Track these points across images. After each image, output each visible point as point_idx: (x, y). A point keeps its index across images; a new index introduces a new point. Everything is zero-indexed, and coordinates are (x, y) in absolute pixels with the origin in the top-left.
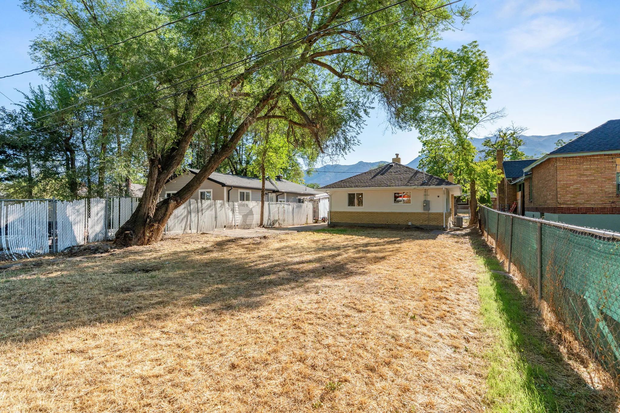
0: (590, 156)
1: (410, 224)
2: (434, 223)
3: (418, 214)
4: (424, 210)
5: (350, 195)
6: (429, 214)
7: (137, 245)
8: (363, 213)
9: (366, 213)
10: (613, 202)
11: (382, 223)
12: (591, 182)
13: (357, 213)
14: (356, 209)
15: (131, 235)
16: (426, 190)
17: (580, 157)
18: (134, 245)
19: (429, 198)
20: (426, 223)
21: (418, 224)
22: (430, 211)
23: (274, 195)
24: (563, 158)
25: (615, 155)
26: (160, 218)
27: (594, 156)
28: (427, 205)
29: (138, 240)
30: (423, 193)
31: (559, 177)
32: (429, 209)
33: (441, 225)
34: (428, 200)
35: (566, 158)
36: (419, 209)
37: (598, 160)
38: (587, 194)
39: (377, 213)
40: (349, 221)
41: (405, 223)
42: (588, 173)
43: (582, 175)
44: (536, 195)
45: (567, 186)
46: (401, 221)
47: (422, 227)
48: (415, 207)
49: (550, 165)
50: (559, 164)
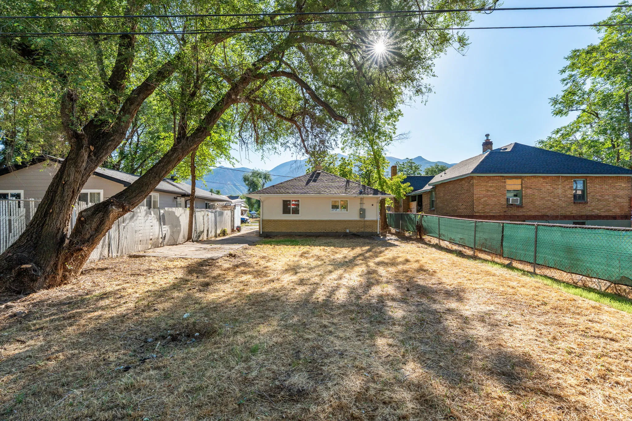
0: (493, 177)
1: (348, 231)
2: (369, 230)
3: (355, 221)
4: (360, 218)
5: (284, 201)
6: (365, 221)
7: (44, 288)
8: (299, 221)
9: (303, 221)
10: (505, 212)
11: (320, 231)
12: (493, 196)
13: (294, 221)
14: (291, 217)
15: (35, 271)
16: (362, 199)
17: (487, 177)
18: (39, 289)
19: (364, 207)
20: (362, 230)
21: (354, 231)
22: (366, 219)
23: (183, 199)
24: (477, 177)
25: (506, 177)
26: (88, 236)
27: (495, 177)
28: (362, 212)
29: (45, 278)
30: (359, 201)
31: (475, 192)
32: (365, 217)
33: (376, 231)
34: (364, 208)
35: (479, 177)
36: (356, 217)
37: (497, 180)
38: (491, 205)
39: (315, 221)
40: (284, 230)
41: (343, 231)
42: (491, 189)
43: (488, 191)
44: (441, 205)
45: (479, 199)
46: (339, 229)
47: (359, 234)
48: (352, 215)
49: (463, 182)
50: (475, 181)
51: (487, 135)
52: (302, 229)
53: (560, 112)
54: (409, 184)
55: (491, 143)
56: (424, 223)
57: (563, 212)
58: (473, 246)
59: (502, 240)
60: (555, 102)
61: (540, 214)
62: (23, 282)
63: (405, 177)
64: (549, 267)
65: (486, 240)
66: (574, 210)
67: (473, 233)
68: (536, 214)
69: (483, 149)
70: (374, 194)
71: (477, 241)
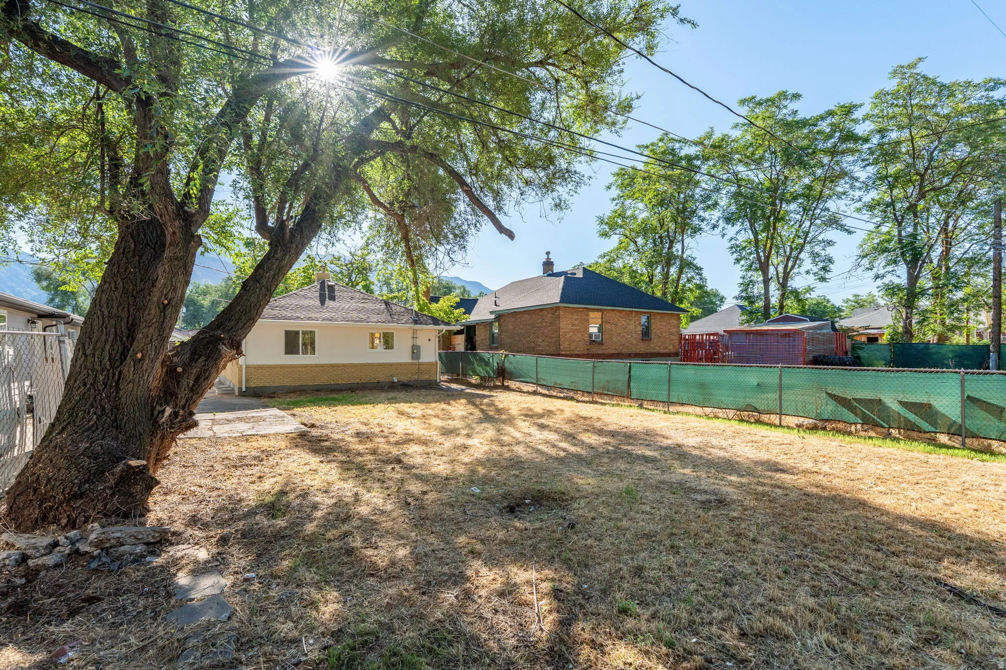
0: (578, 308)
1: (395, 380)
2: (425, 377)
3: (405, 364)
4: (413, 359)
5: (287, 333)
6: (419, 364)
8: (317, 366)
9: (321, 365)
10: (588, 349)
12: (578, 331)
13: (306, 366)
14: (300, 359)
16: (414, 331)
17: (572, 308)
19: (418, 343)
20: (416, 377)
21: (405, 379)
22: (421, 361)
24: (567, 307)
25: (590, 309)
28: (415, 351)
30: (410, 334)
31: (561, 325)
32: (418, 358)
33: (435, 378)
36: (406, 358)
37: (581, 312)
38: (576, 342)
39: (344, 365)
40: (289, 382)
41: (389, 380)
43: (573, 324)
44: (508, 340)
45: (565, 333)
46: (382, 377)
47: (411, 384)
48: (400, 355)
49: (545, 312)
50: (561, 313)
51: (548, 253)
52: (323, 380)
53: (605, 235)
54: (463, 310)
55: (552, 264)
56: (507, 365)
57: (634, 350)
58: (590, 390)
59: (629, 381)
60: (602, 221)
61: (616, 352)
62: (132, 494)
63: (458, 299)
64: (683, 404)
65: (608, 382)
66: (642, 348)
67: (591, 374)
68: (613, 352)
69: (544, 270)
70: (434, 324)
71: (596, 384)
